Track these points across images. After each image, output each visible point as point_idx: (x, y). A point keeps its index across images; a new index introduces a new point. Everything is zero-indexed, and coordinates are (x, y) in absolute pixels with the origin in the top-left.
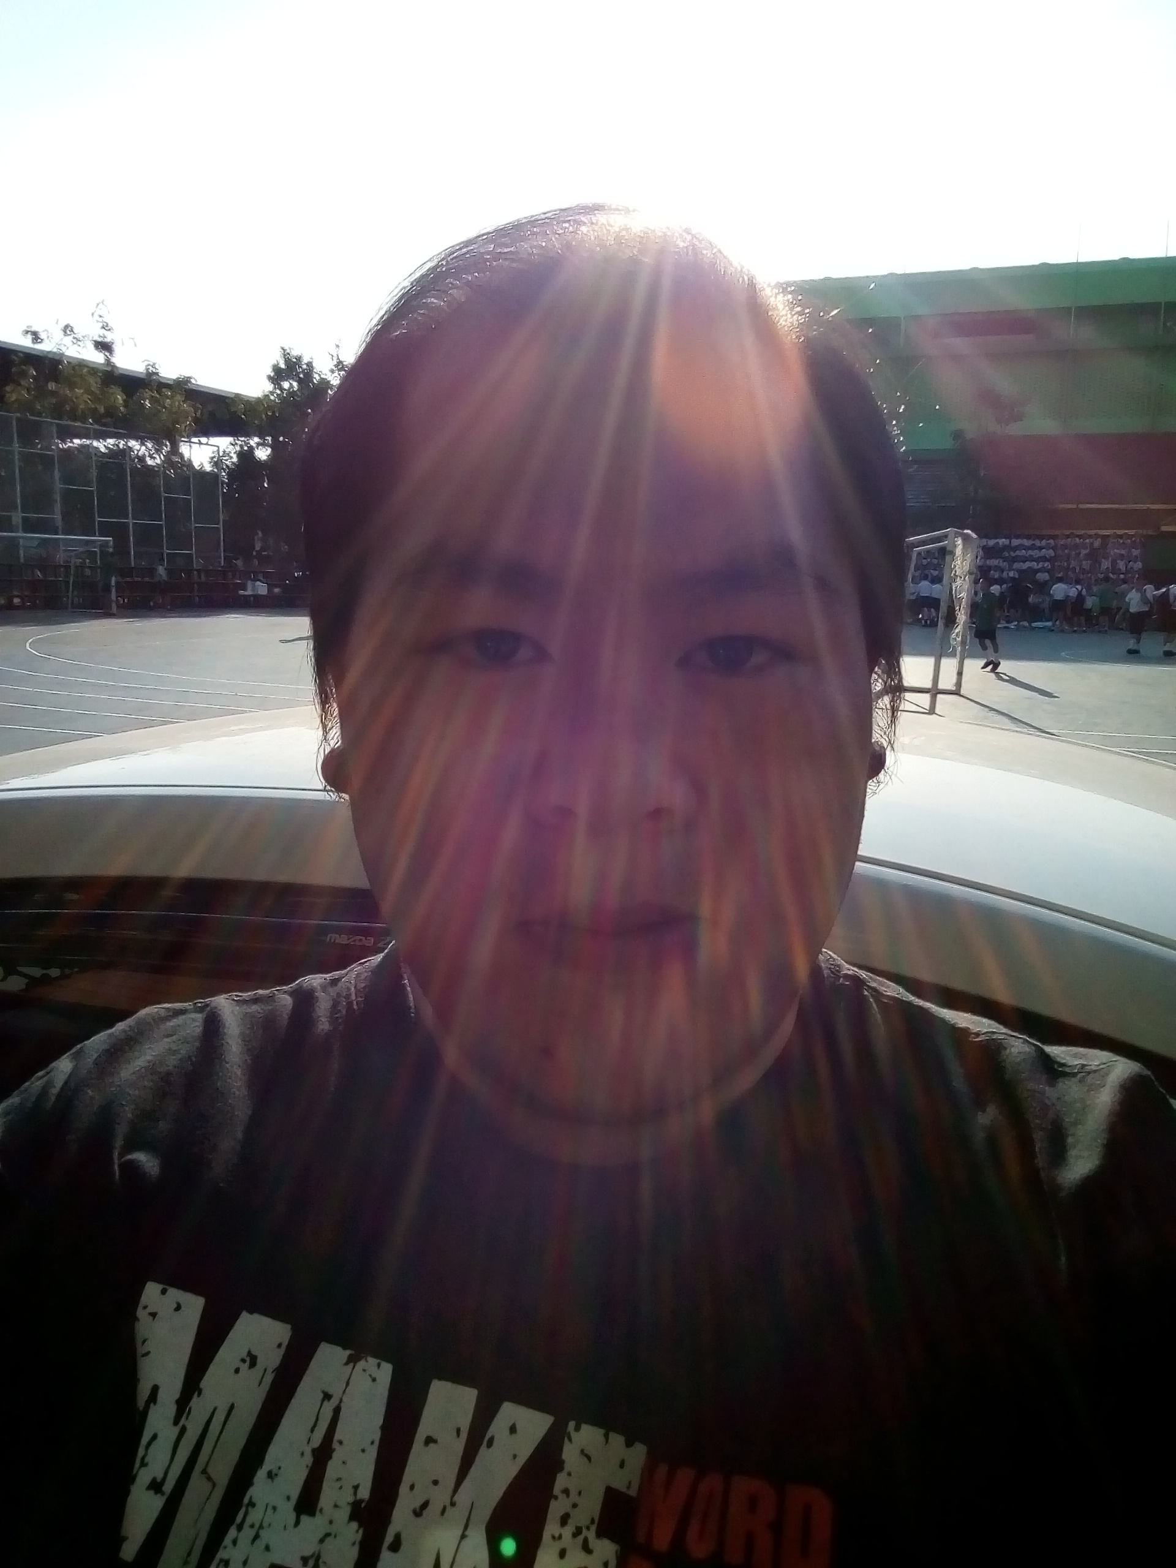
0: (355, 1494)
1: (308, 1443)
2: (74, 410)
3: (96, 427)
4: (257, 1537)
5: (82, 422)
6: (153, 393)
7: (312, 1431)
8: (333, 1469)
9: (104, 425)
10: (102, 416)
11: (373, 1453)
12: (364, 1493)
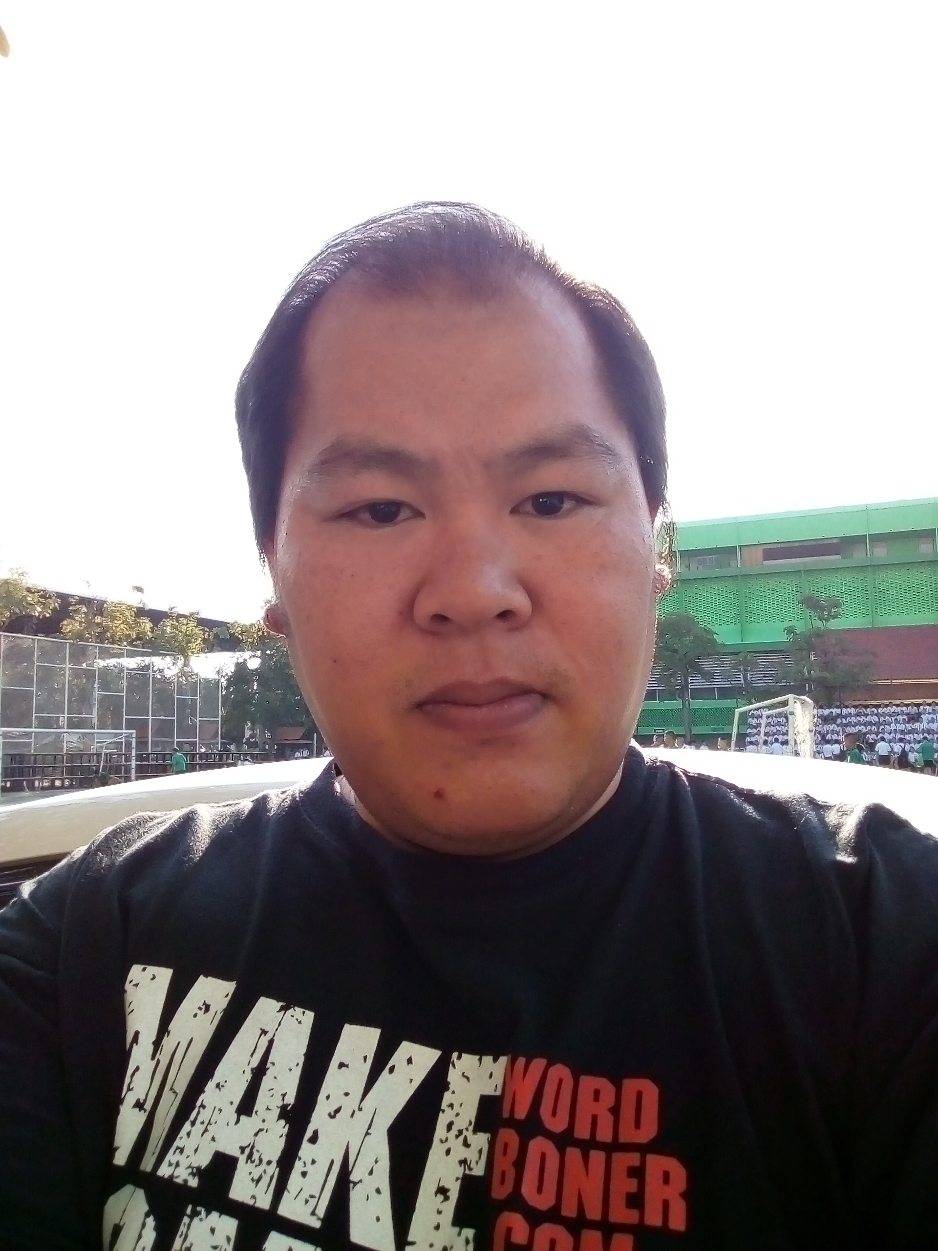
0: (283, 1099)
1: (249, 1064)
2: (112, 637)
3: (129, 648)
4: (206, 1130)
5: (119, 645)
6: (173, 622)
7: (252, 1055)
8: (266, 1082)
9: (135, 646)
10: (134, 640)
11: (298, 1071)
12: (290, 1100)
